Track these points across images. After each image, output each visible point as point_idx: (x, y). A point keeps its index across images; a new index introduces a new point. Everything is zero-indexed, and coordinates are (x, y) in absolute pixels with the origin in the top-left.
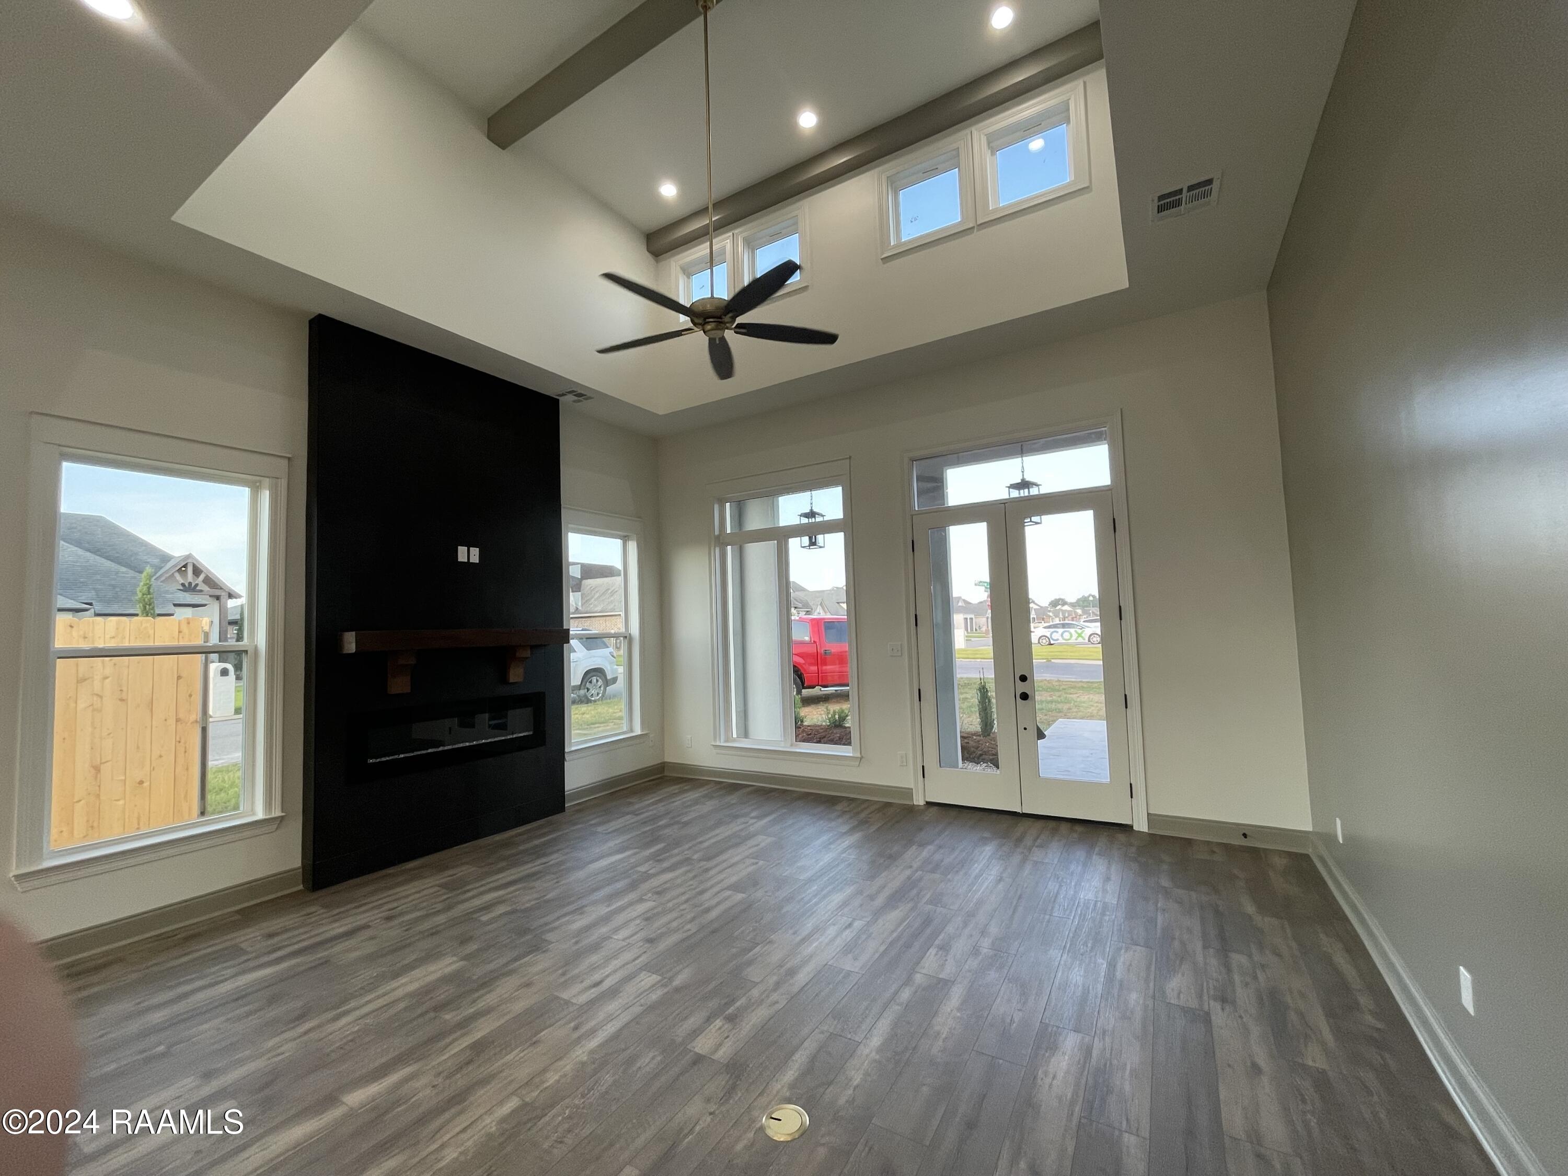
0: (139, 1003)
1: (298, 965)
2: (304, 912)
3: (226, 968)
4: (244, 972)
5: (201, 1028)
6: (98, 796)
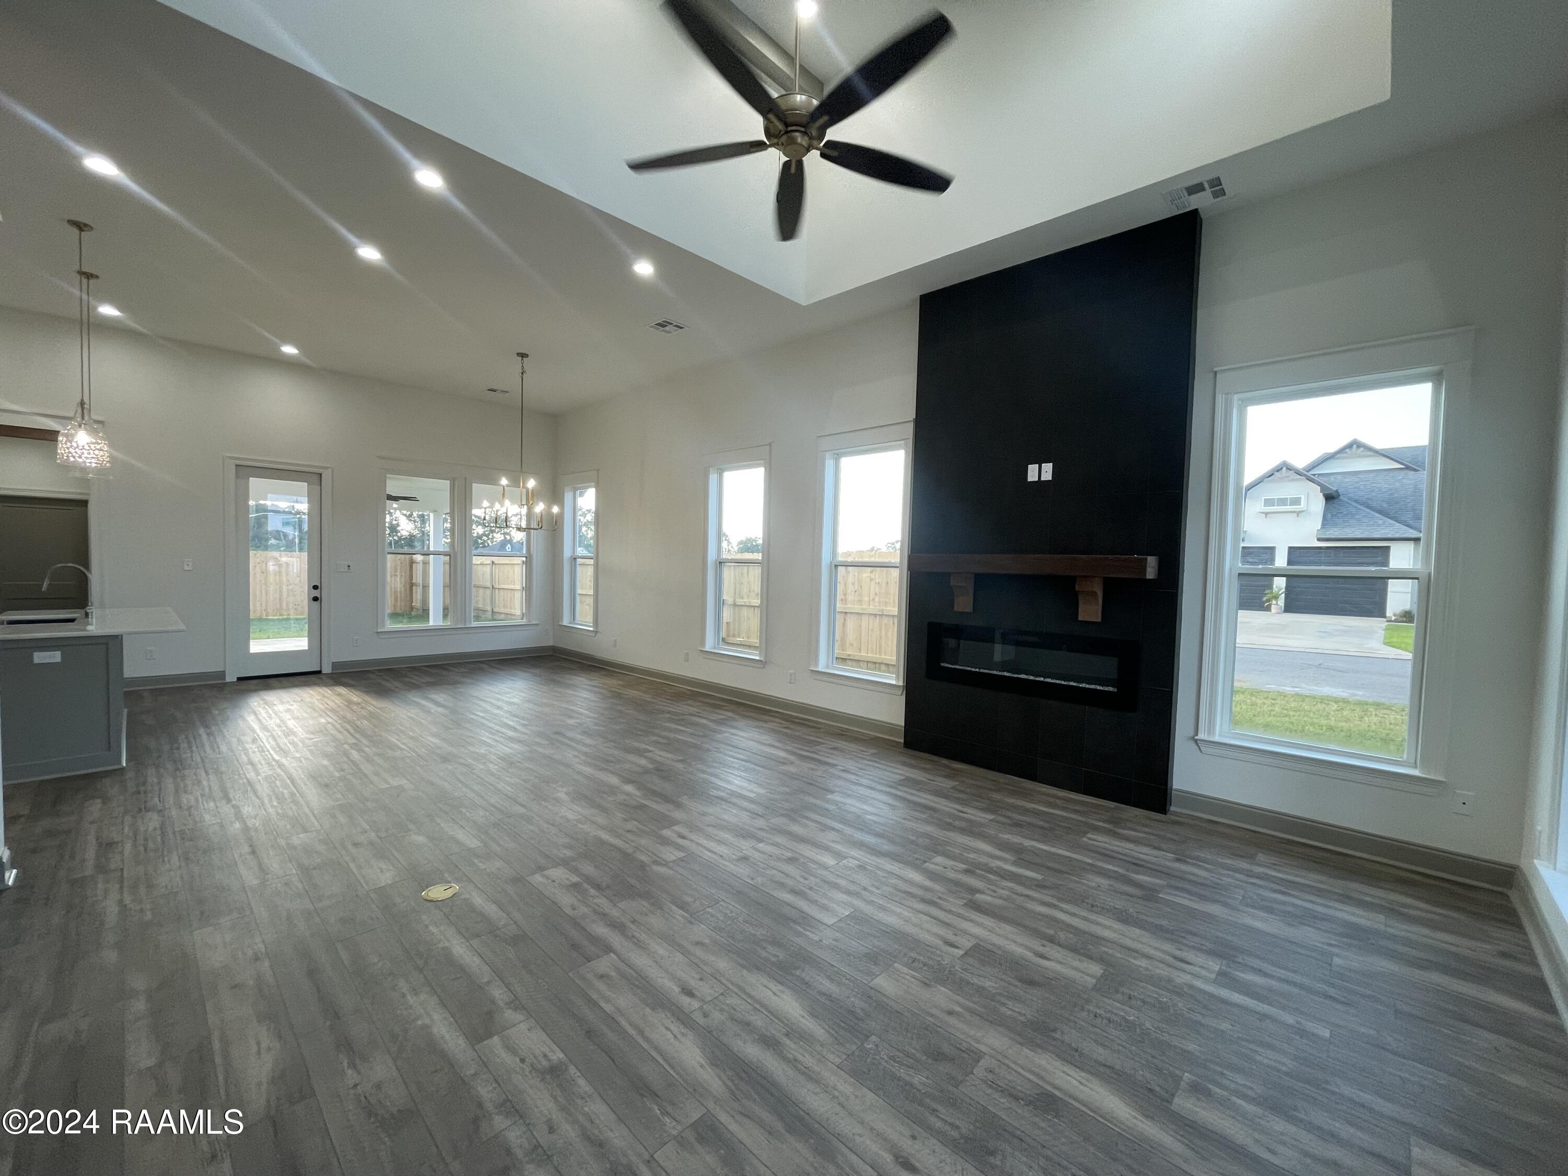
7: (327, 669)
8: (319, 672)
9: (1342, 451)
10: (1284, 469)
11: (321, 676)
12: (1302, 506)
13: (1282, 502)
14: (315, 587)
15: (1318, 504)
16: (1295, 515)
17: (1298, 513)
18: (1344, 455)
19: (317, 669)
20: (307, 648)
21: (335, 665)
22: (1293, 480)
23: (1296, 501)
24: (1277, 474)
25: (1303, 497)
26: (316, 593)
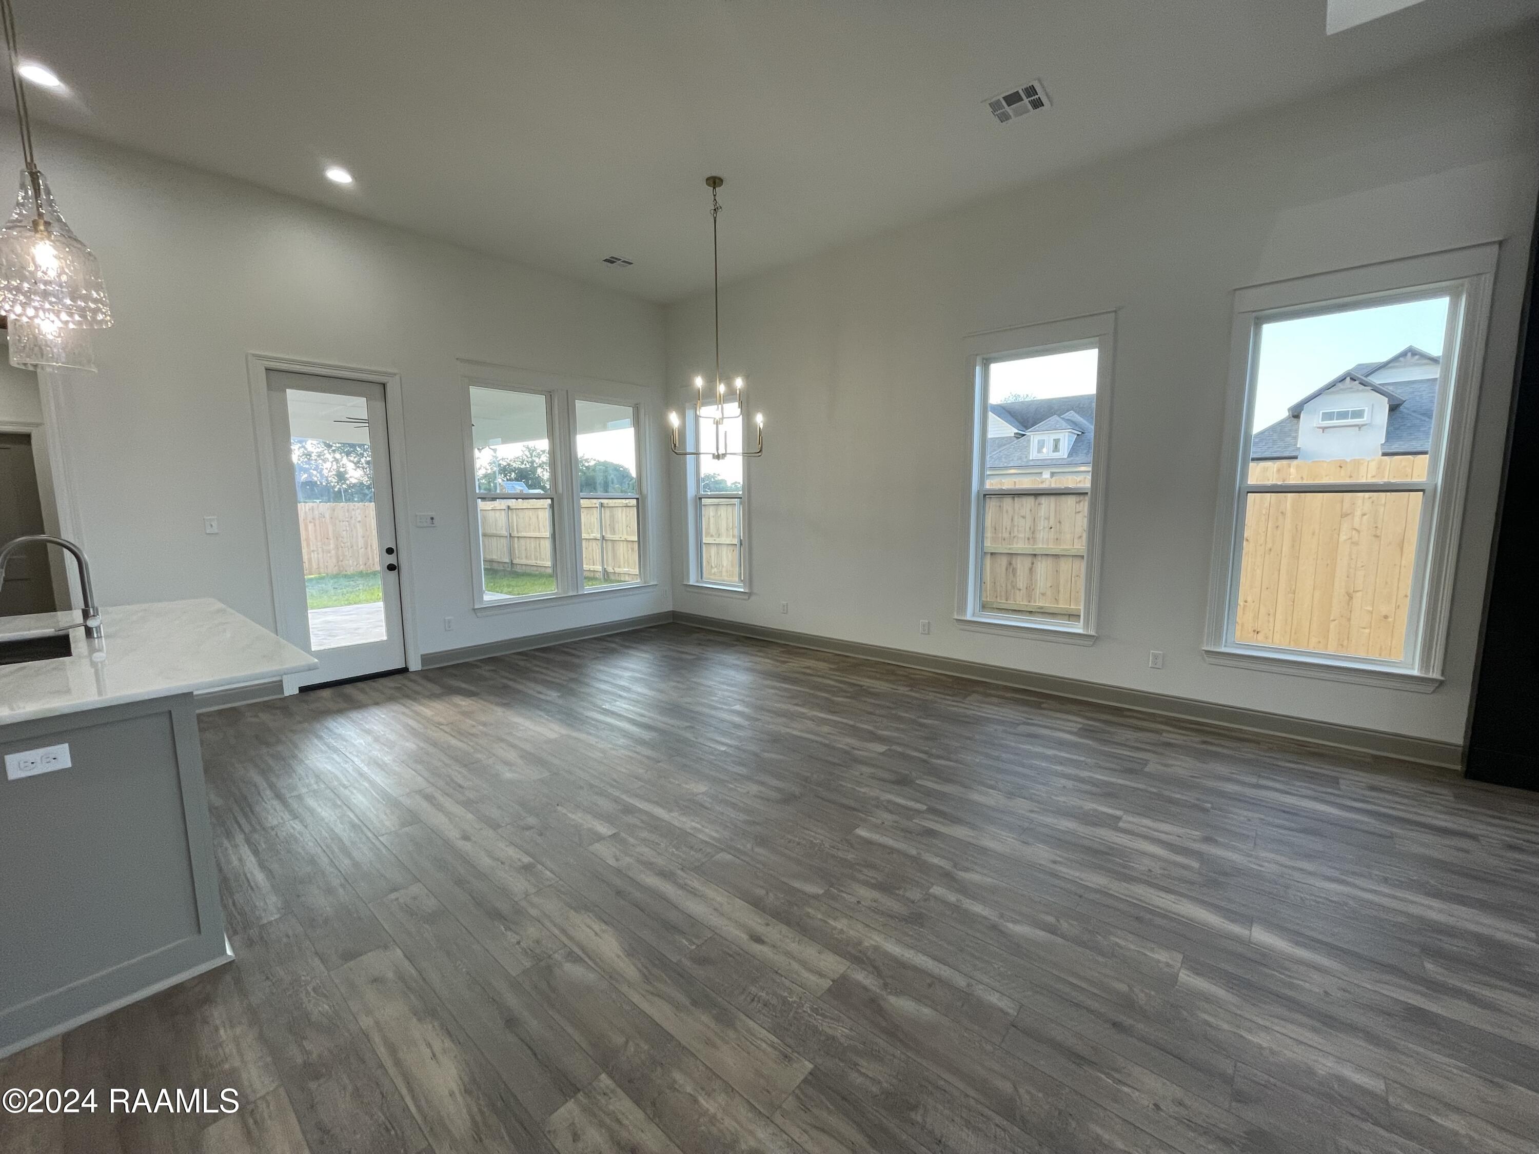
0: (1233, 773)
1: (1362, 822)
2: (1428, 789)
3: (1306, 788)
4: (1315, 799)
5: (1241, 812)
6: (1349, 620)
7: (415, 665)
8: (404, 671)
9: (1395, 359)
10: (1348, 379)
11: (408, 675)
12: (1365, 419)
13: (1343, 415)
14: (390, 551)
15: (1382, 416)
16: (1357, 428)
17: (1360, 427)
18: (1397, 364)
19: (399, 665)
20: (385, 638)
21: (425, 659)
22: (1358, 391)
23: (1358, 414)
24: (1340, 385)
25: (1366, 409)
26: (391, 559)
